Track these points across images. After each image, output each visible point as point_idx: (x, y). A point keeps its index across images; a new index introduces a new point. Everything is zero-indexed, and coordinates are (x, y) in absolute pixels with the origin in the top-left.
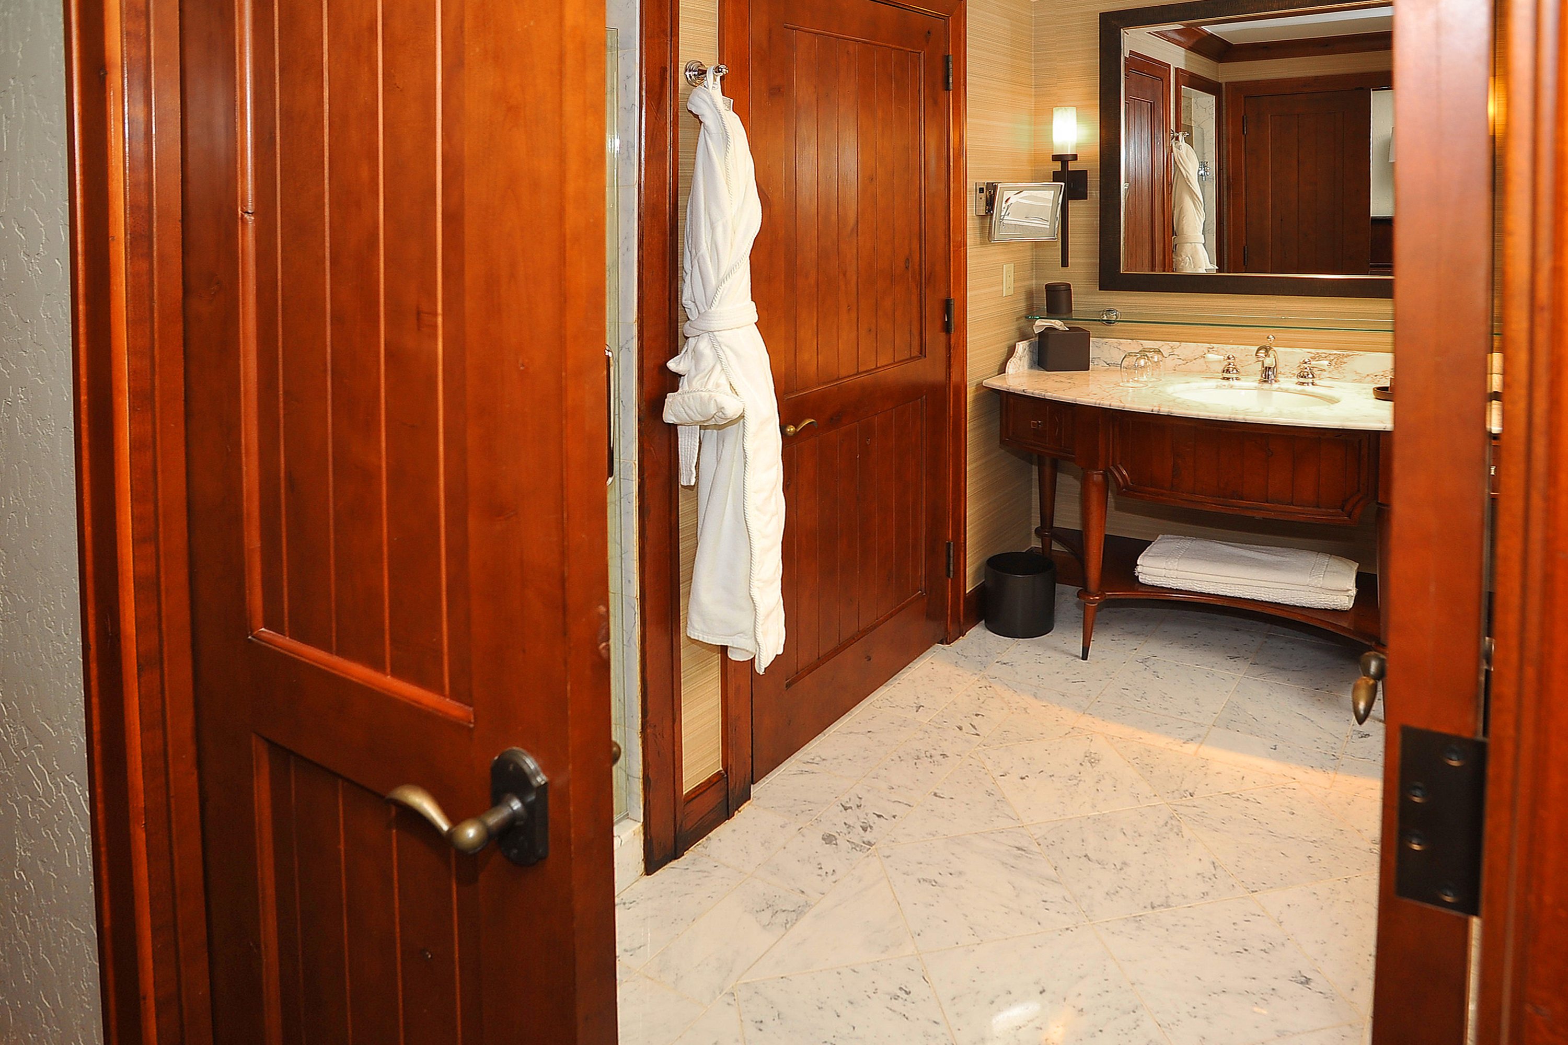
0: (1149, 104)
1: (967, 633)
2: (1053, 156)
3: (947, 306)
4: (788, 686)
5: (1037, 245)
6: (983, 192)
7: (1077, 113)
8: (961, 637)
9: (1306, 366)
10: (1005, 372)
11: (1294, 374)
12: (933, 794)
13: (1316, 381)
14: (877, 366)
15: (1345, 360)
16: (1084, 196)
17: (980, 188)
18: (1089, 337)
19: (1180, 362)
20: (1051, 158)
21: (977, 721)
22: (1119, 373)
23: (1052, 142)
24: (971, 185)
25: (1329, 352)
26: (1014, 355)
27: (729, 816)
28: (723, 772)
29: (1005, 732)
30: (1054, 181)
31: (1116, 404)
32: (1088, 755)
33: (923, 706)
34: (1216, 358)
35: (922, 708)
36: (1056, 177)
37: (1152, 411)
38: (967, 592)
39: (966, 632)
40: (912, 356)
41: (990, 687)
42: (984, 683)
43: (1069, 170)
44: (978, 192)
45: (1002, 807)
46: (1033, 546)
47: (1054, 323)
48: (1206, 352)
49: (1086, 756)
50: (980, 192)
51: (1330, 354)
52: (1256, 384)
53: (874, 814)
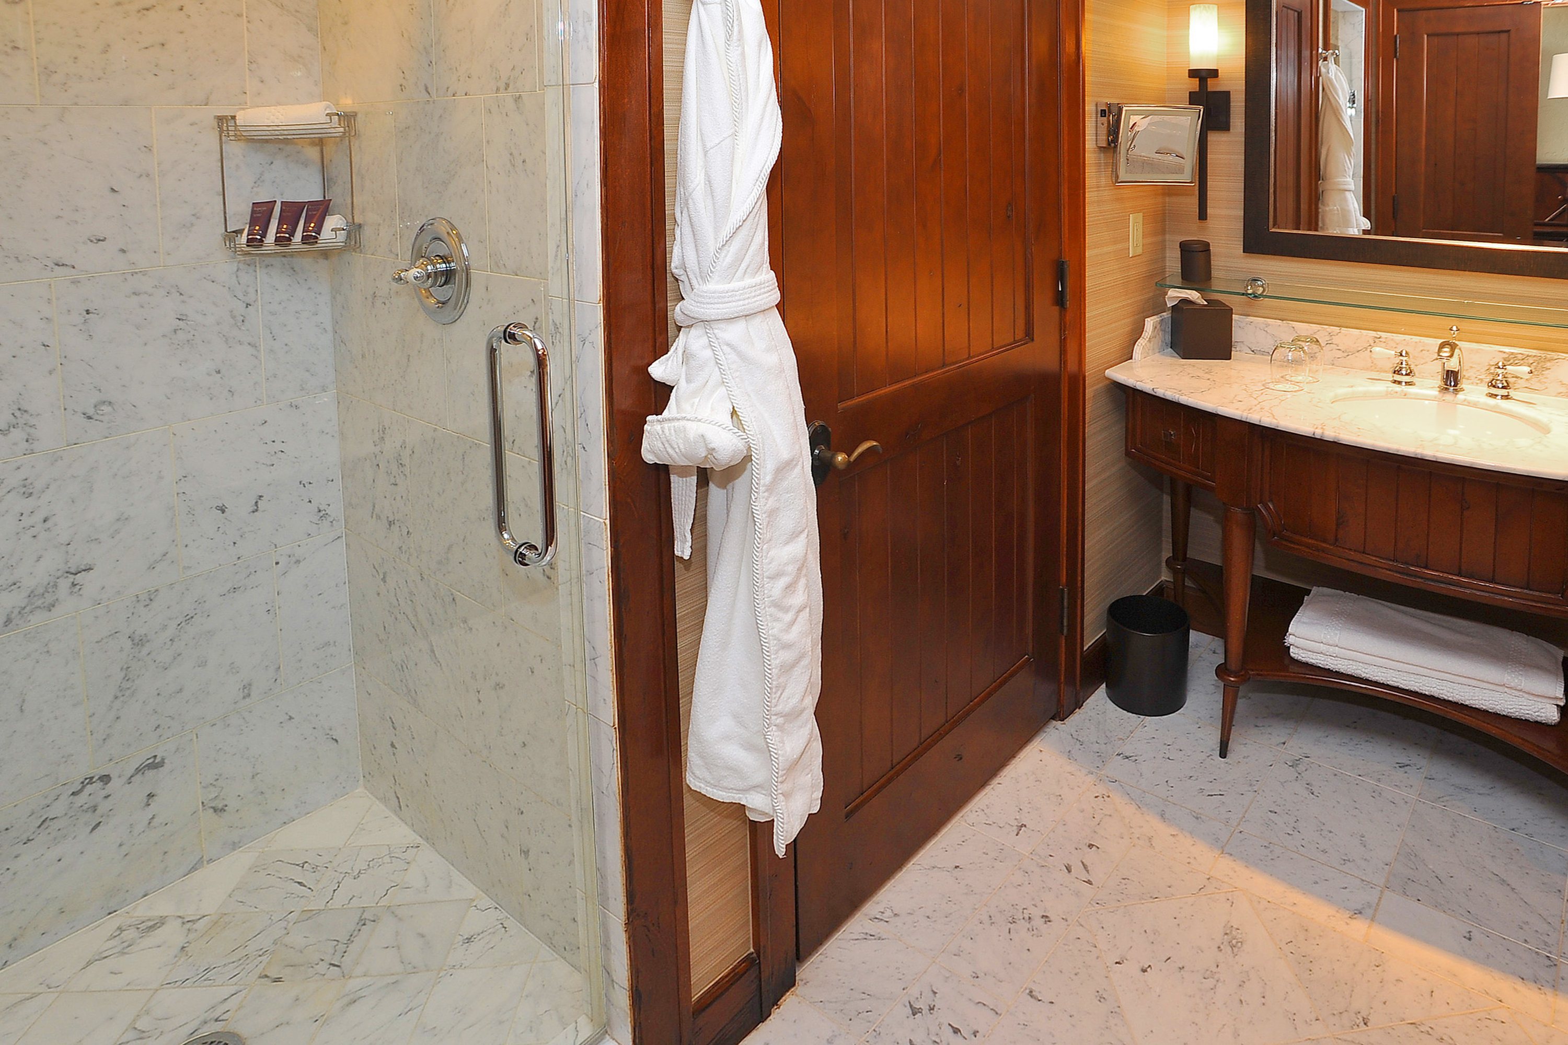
0: (1296, 13)
1: (1084, 704)
2: (1189, 70)
3: (1060, 272)
4: (848, 815)
5: (1170, 191)
6: (1105, 116)
7: (1218, 14)
8: (1077, 710)
9: (1500, 371)
10: (1131, 358)
11: (1481, 380)
12: (1028, 991)
13: (1512, 393)
14: (969, 354)
15: (1548, 364)
16: (1225, 127)
17: (1102, 110)
18: (1232, 314)
19: (1340, 354)
20: (1187, 74)
21: (1090, 857)
22: (1269, 367)
23: (1189, 53)
24: (1090, 108)
25: (1527, 353)
26: (1142, 336)
27: (763, 1016)
28: (755, 955)
29: (1124, 879)
30: (1190, 104)
31: (1267, 420)
32: (1228, 932)
33: (1025, 826)
34: (1385, 353)
35: (1023, 828)
36: (1194, 98)
37: (1314, 434)
38: (1085, 649)
39: (1084, 702)
40: (1016, 339)
41: (1109, 797)
42: (1101, 790)
43: (1209, 90)
44: (1099, 115)
45: (1116, 1025)
46: (1163, 578)
47: (1190, 295)
48: (1371, 342)
49: (1226, 934)
50: (1101, 116)
51: (1528, 356)
52: (1435, 392)
53: (950, 1025)
